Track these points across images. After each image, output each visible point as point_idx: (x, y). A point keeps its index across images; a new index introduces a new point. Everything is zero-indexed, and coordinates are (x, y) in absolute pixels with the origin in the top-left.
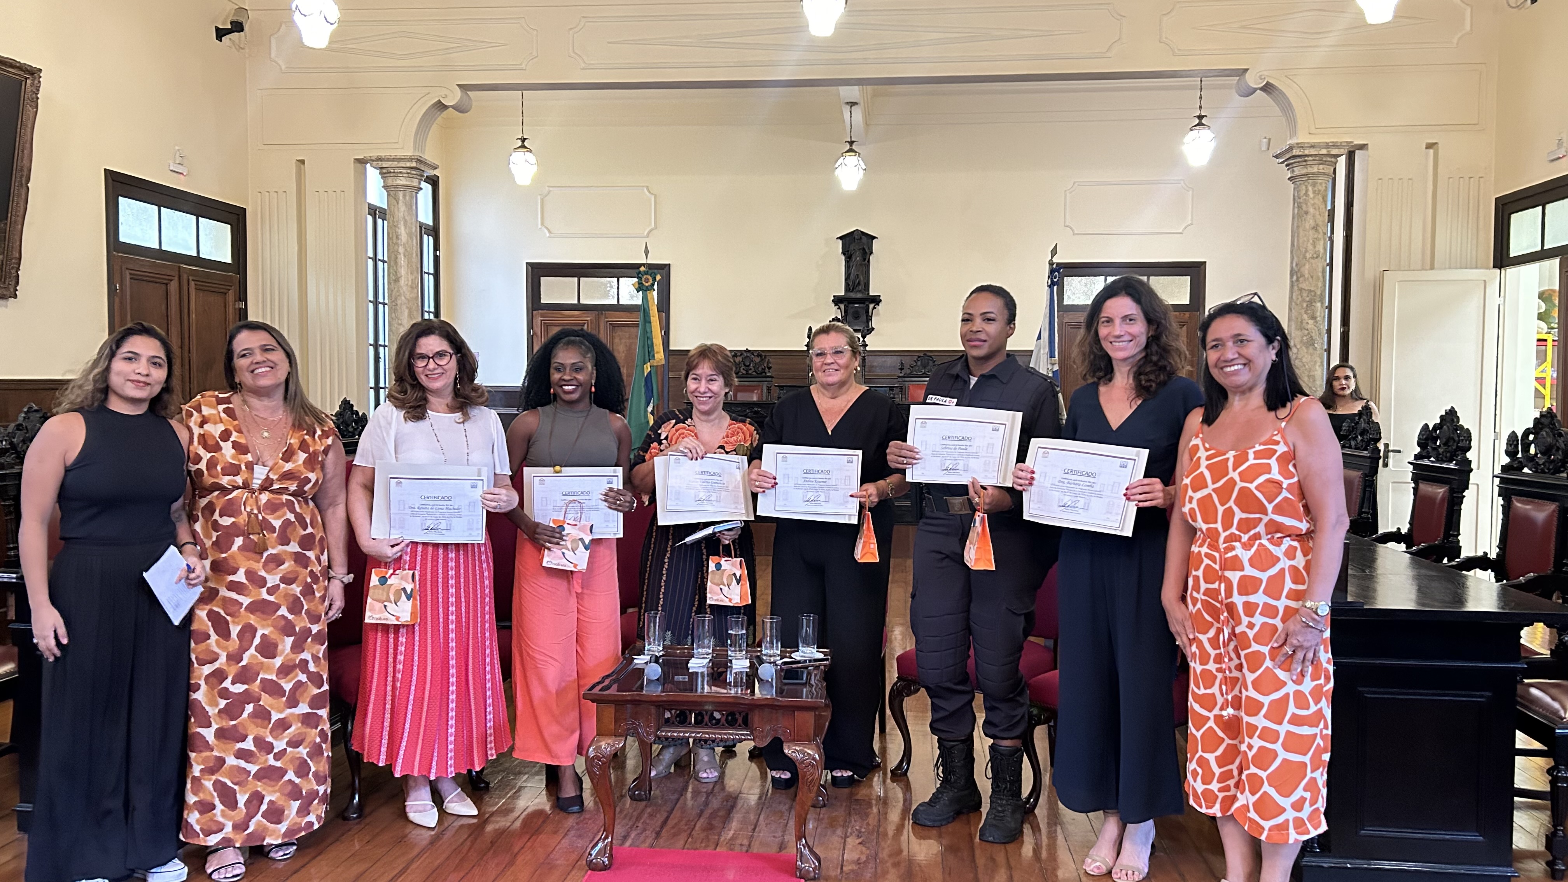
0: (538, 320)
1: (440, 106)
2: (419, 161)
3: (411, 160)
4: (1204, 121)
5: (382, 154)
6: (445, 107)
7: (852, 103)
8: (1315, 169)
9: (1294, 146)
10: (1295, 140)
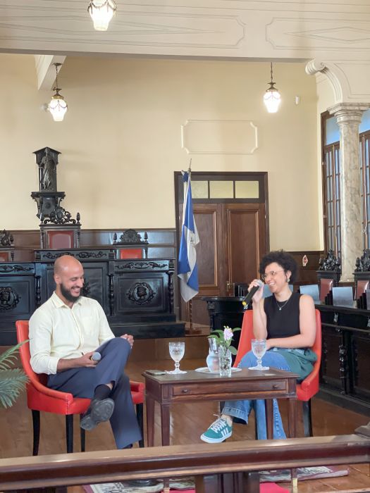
4: (274, 86)
7: (58, 65)
8: (352, 118)
9: (341, 105)
10: (341, 101)
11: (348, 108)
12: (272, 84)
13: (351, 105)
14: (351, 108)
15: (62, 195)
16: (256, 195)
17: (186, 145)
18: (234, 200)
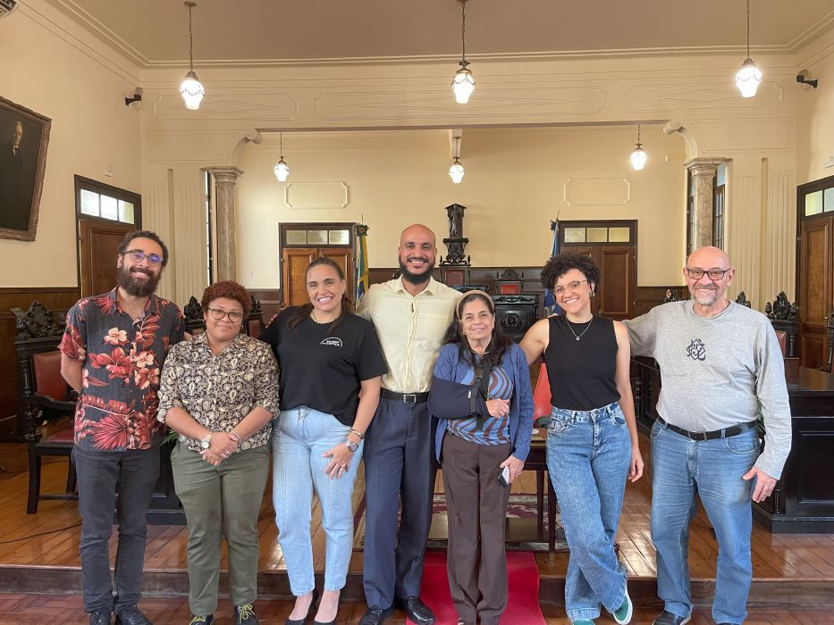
0: (285, 254)
1: (247, 140)
2: (235, 169)
3: (231, 169)
4: (641, 147)
5: (216, 165)
6: (249, 140)
7: (458, 138)
8: (706, 171)
9: (695, 160)
10: (696, 157)
11: (702, 162)
12: (639, 145)
13: (705, 160)
14: (705, 162)
15: (466, 241)
16: (627, 240)
17: (568, 199)
18: (608, 244)
